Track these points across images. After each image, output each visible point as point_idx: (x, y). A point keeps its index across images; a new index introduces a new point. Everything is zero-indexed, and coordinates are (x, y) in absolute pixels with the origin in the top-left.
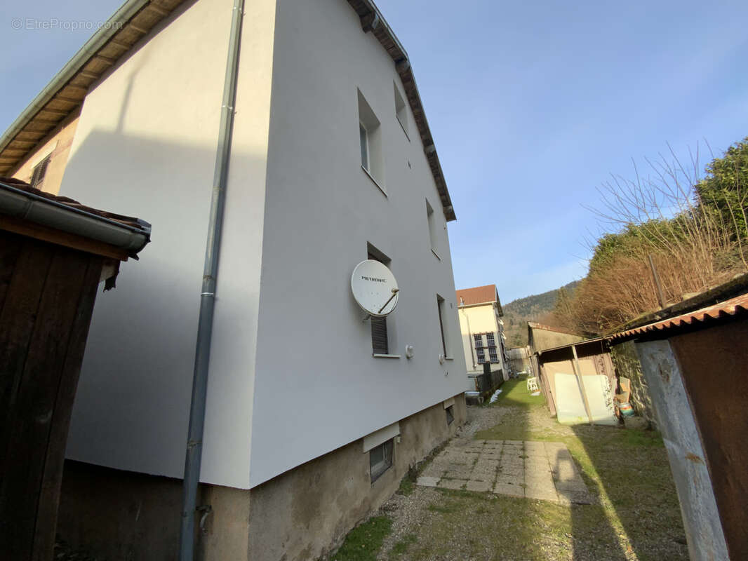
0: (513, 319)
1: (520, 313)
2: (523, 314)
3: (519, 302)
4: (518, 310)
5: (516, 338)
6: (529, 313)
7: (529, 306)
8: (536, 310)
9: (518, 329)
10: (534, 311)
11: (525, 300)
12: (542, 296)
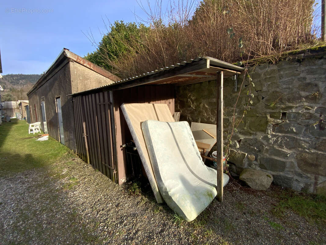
0: (5, 86)
1: (11, 83)
2: (13, 83)
3: (12, 76)
4: (10, 81)
5: (7, 97)
6: (18, 84)
7: (18, 80)
8: (23, 83)
9: (9, 91)
10: (21, 83)
11: (16, 76)
12: (28, 76)
